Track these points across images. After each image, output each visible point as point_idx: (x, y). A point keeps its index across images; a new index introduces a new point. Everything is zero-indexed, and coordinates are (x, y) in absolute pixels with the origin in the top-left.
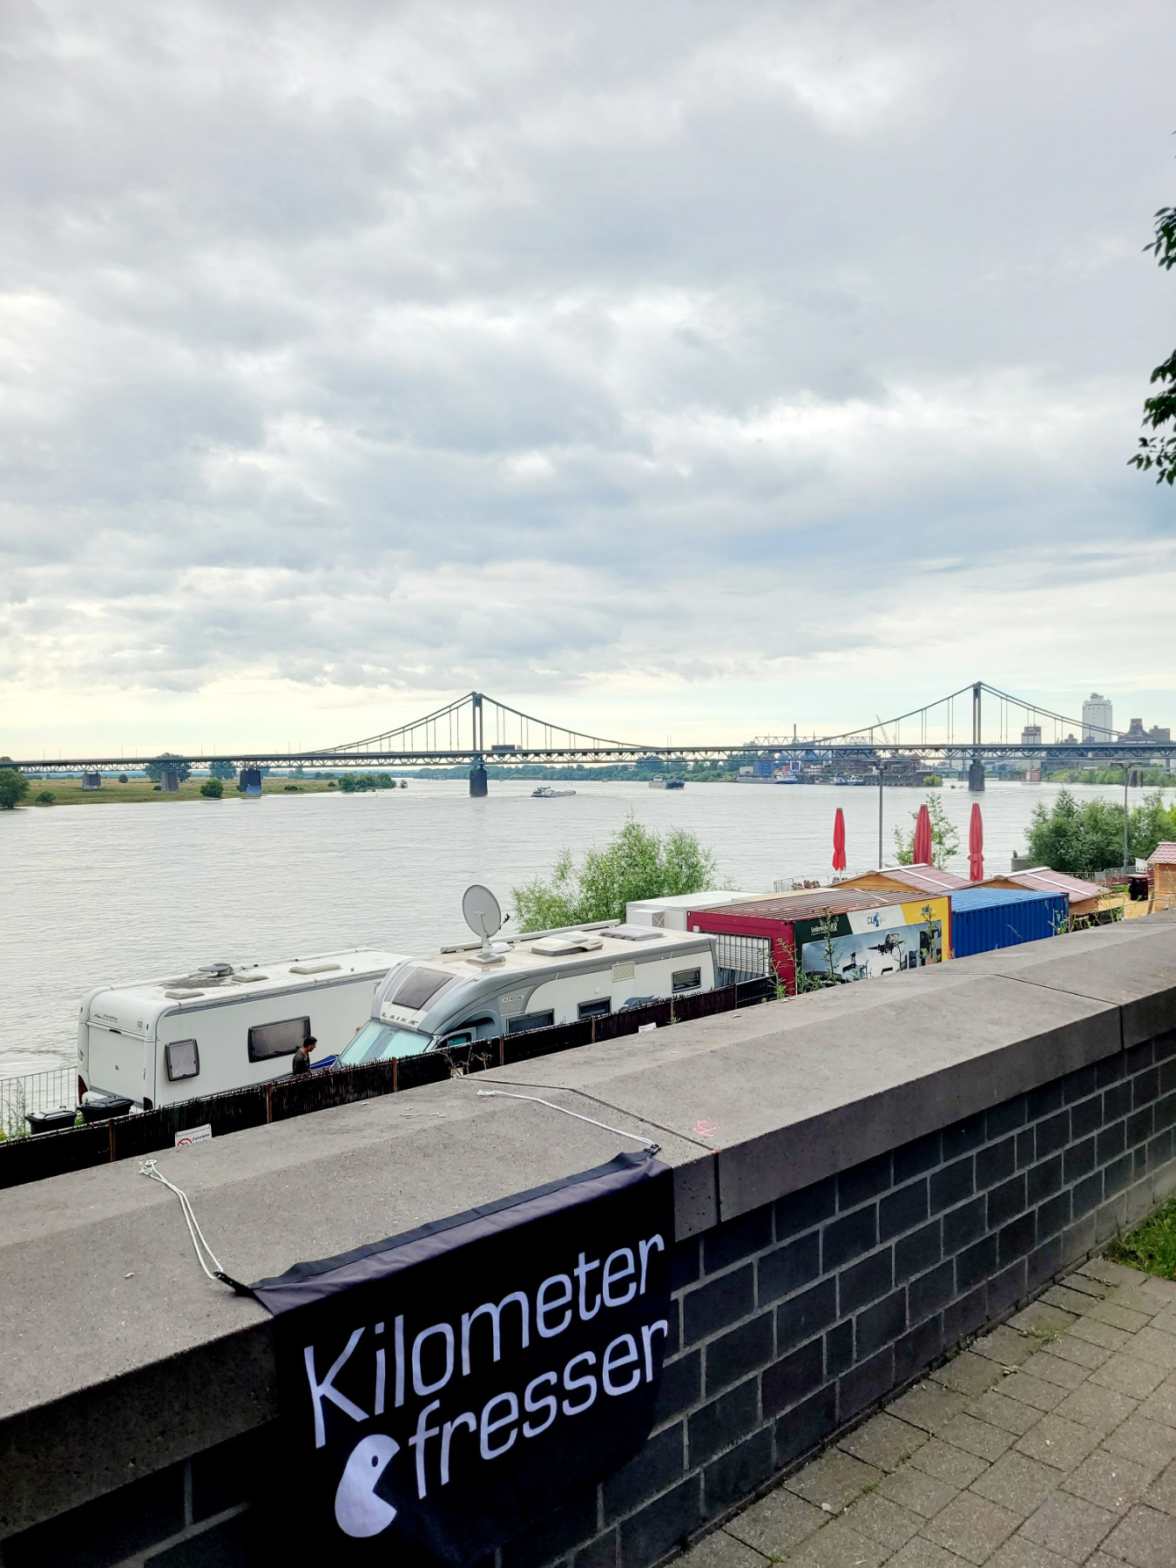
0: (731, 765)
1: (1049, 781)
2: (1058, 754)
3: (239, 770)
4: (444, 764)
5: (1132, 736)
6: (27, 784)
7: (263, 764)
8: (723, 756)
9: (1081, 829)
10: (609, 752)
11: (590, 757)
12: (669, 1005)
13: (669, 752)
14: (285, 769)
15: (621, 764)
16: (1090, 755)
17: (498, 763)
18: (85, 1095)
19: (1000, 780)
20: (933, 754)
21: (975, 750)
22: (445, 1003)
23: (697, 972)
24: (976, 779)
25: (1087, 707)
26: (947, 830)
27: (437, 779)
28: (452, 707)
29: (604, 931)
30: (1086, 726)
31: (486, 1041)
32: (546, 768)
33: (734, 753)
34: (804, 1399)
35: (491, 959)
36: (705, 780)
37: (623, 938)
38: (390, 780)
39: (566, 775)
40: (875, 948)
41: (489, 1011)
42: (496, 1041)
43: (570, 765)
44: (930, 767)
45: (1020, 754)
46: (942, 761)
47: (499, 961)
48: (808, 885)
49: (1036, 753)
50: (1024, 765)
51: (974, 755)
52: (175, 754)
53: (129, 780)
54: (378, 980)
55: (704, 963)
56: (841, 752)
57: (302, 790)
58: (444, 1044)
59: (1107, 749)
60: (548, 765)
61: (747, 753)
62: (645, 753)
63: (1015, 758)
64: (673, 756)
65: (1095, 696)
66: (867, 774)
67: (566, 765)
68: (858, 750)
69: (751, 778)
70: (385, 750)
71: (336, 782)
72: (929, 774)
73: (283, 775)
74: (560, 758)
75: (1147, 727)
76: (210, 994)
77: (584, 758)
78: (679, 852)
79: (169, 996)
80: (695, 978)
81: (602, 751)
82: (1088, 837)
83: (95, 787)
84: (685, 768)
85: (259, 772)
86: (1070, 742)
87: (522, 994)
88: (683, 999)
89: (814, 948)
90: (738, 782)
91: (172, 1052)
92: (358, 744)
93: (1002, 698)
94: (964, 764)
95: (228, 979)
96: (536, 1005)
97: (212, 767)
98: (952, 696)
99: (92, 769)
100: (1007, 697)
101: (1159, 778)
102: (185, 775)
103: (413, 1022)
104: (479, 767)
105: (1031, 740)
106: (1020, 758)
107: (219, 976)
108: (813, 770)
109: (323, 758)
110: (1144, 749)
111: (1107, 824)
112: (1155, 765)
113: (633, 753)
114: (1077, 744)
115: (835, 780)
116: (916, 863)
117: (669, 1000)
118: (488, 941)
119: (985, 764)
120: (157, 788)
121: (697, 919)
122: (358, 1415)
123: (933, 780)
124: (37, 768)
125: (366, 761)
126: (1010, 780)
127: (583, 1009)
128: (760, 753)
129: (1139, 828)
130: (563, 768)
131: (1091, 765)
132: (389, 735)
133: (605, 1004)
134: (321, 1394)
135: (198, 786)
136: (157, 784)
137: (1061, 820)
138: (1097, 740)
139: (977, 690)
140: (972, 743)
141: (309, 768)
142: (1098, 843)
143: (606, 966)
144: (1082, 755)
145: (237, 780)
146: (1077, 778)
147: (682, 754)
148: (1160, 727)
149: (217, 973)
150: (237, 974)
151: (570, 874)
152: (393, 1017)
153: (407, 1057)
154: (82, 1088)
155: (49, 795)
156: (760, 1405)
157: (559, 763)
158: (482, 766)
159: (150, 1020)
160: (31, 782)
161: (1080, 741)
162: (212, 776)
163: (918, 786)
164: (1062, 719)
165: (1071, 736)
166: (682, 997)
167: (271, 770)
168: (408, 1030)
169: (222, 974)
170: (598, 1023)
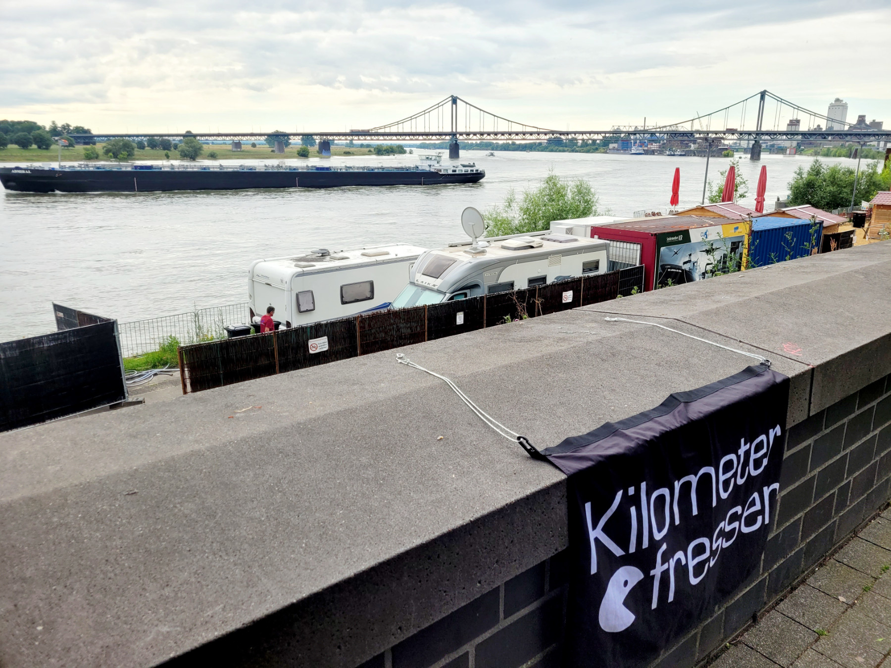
0: (604, 143)
1: (801, 154)
2: (809, 137)
3: (317, 141)
4: (435, 140)
5: (858, 126)
6: (202, 147)
7: (331, 138)
8: (600, 137)
9: (824, 183)
10: (531, 134)
11: (520, 136)
12: (581, 280)
13: (568, 134)
14: (342, 141)
15: (538, 141)
16: (830, 138)
17: (466, 139)
18: (254, 318)
19: (770, 153)
20: (730, 136)
21: (757, 134)
22: (453, 276)
23: (597, 262)
24: (755, 153)
25: (832, 107)
26: (741, 182)
27: (430, 149)
28: (440, 105)
29: (543, 236)
30: (829, 119)
31: (477, 297)
32: (493, 143)
33: (607, 135)
34: (821, 530)
35: (478, 251)
36: (588, 152)
37: (554, 241)
38: (403, 149)
39: (506, 148)
40: (704, 251)
41: (478, 280)
42: (482, 298)
43: (508, 141)
44: (727, 145)
45: (784, 137)
46: (735, 141)
47: (483, 252)
48: (654, 214)
49: (796, 136)
50: (787, 144)
51: (756, 138)
52: (282, 131)
53: (257, 146)
54: (413, 261)
55: (602, 258)
56: (673, 135)
57: (353, 154)
58: (452, 298)
59: (841, 134)
60: (495, 142)
61: (614, 135)
62: (553, 134)
63: (781, 140)
64: (570, 137)
65: (837, 100)
66: (687, 149)
67: (505, 142)
68: (683, 134)
69: (616, 151)
70: (401, 131)
71: (372, 150)
72: (726, 149)
73: (342, 145)
74: (503, 137)
75: (868, 121)
76: (319, 265)
77: (517, 137)
78: (580, 192)
79: (296, 266)
80: (596, 265)
81: (528, 133)
82: (828, 189)
83: (239, 150)
84: (576, 144)
85: (329, 143)
86: (817, 130)
87: (497, 271)
88: (589, 278)
89: (667, 250)
90: (608, 153)
91: (300, 297)
92: (385, 127)
93: (778, 100)
94: (748, 144)
95: (328, 258)
96: (504, 278)
97: (302, 139)
98: (746, 100)
99: (236, 139)
100: (781, 100)
101: (872, 153)
102: (287, 144)
103: (434, 285)
104: (454, 142)
105: (793, 129)
106: (784, 140)
107: (322, 256)
108: (654, 146)
109: (365, 135)
110: (865, 135)
111: (841, 181)
112: (870, 145)
113: (546, 134)
114: (822, 131)
115: (668, 153)
116: (723, 201)
117: (581, 278)
118: (476, 241)
119: (762, 143)
120: (273, 151)
121: (597, 231)
122: (618, 552)
123: (728, 154)
124: (207, 138)
125: (389, 137)
126: (777, 154)
127: (531, 281)
128: (622, 135)
129: (861, 183)
130: (504, 144)
131: (829, 144)
132: (402, 122)
133: (544, 279)
134: (595, 537)
135: (295, 151)
136: (272, 149)
137: (812, 177)
138: (835, 129)
139: (763, 95)
140: (755, 130)
141: (357, 141)
142: (834, 192)
143: (545, 257)
144: (825, 138)
145: (317, 147)
146: (819, 153)
147: (575, 135)
148: (876, 121)
149: (321, 255)
150: (332, 255)
151: (514, 205)
152: (422, 282)
153: (433, 305)
154: (252, 314)
155: (214, 154)
156: (800, 533)
157: (501, 140)
158: (456, 141)
159: (287, 278)
160: (205, 146)
161: (824, 129)
162: (302, 145)
163: (718, 156)
164: (815, 115)
165: (819, 126)
166: (588, 276)
167: (336, 142)
168: (431, 290)
169: (324, 255)
170: (540, 289)
